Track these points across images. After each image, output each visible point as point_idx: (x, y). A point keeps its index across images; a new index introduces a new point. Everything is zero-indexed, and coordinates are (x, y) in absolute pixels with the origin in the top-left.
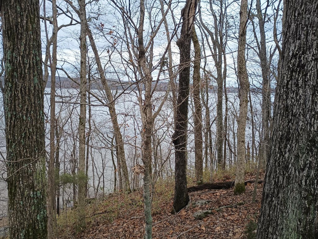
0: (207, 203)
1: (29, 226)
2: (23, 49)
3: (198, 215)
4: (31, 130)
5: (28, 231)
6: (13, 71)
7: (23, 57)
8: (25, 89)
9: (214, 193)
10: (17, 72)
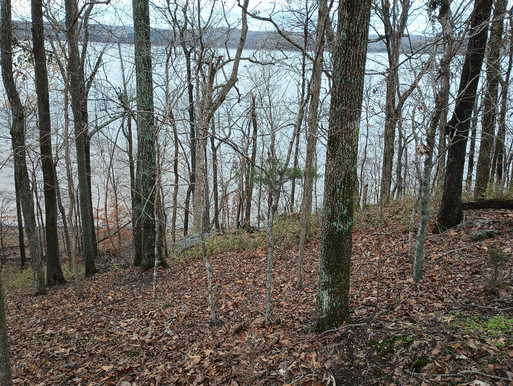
0: (492, 223)
1: (346, 175)
2: (359, 19)
3: (476, 235)
4: (356, 93)
5: (345, 179)
6: (348, 39)
7: (358, 26)
8: (356, 55)
9: (503, 214)
10: (352, 41)
